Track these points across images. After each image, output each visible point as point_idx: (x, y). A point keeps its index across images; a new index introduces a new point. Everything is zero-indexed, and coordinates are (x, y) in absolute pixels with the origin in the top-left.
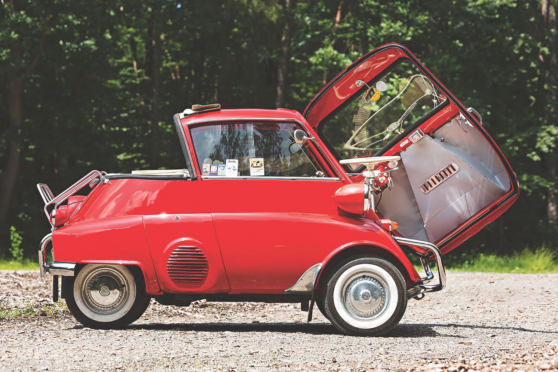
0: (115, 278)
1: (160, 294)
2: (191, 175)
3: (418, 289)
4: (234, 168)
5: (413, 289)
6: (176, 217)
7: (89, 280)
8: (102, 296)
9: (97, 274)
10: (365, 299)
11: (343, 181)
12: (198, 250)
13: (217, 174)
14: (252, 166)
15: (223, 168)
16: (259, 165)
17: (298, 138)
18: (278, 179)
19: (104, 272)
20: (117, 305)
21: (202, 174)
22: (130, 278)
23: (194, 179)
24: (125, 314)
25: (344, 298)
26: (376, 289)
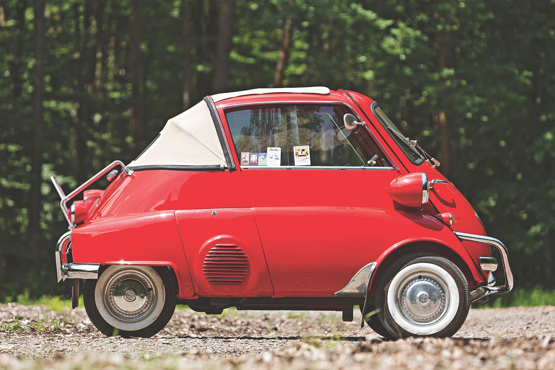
0: (141, 281)
1: (195, 298)
2: (229, 165)
3: (482, 291)
4: (276, 157)
5: (476, 291)
6: (212, 212)
7: (112, 284)
8: (128, 301)
9: (120, 278)
10: (423, 302)
11: (398, 171)
12: (238, 248)
13: (258, 163)
14: (296, 155)
15: (264, 158)
16: (304, 153)
17: (347, 123)
18: (326, 169)
19: (128, 275)
20: (144, 311)
21: (241, 164)
22: (157, 280)
23: (232, 170)
24: (154, 321)
25: (398, 301)
26: (434, 290)
